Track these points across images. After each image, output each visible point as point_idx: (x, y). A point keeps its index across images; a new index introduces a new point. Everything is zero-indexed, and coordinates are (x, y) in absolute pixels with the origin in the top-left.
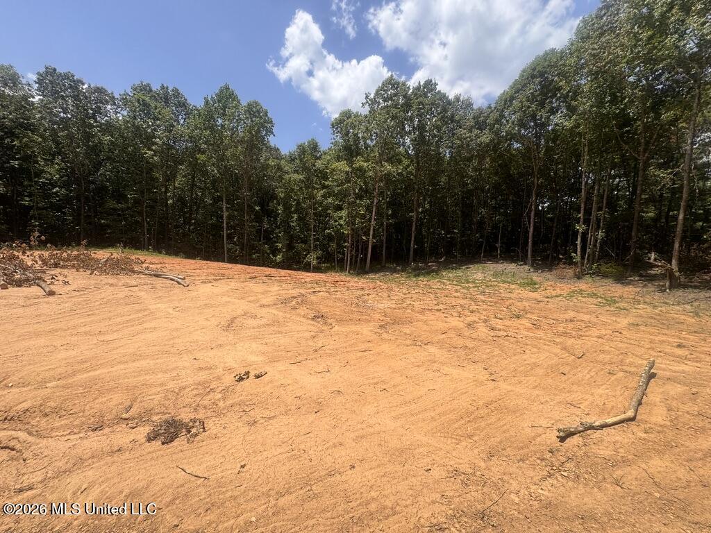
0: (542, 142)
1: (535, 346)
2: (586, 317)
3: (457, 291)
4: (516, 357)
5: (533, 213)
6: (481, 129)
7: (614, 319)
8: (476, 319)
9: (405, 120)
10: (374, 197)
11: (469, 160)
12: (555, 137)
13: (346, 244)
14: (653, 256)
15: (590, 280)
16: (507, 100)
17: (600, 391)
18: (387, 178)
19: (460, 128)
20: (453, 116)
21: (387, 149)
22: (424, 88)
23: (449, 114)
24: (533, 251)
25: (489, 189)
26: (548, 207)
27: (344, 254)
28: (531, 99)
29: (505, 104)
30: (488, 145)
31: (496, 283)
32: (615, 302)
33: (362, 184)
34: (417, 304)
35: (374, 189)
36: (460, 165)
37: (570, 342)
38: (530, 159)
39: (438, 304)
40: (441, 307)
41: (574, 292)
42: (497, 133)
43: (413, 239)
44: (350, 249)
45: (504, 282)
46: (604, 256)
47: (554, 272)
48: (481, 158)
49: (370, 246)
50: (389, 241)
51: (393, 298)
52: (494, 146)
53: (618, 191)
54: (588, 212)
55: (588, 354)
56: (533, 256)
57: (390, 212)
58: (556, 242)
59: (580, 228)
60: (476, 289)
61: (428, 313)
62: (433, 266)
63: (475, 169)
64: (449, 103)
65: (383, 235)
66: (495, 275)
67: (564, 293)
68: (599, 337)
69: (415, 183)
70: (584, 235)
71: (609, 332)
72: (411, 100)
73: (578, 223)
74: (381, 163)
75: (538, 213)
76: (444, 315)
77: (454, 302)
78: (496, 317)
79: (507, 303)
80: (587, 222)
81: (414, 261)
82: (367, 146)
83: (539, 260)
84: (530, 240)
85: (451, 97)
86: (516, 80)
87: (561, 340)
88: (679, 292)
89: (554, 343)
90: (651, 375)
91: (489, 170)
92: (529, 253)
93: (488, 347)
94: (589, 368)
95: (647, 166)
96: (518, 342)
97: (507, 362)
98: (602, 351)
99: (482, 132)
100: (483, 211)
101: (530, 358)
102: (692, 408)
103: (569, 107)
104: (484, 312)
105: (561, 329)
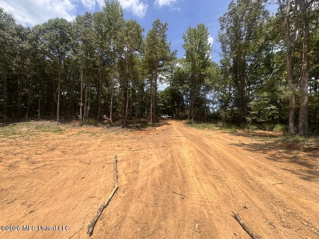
0: (62, 62)
1: (65, 166)
2: (86, 142)
4: (53, 179)
5: (59, 96)
7: (96, 140)
12: (69, 61)
14: (105, 116)
15: (86, 126)
16: (41, 30)
17: (102, 179)
24: (60, 114)
26: (66, 94)
28: (56, 37)
29: (40, 32)
30: (27, 51)
31: (37, 133)
32: (95, 134)
37: (83, 157)
38: (56, 68)
41: (80, 132)
45: (43, 131)
46: (90, 116)
47: (71, 124)
48: (24, 58)
52: (33, 53)
53: (94, 92)
54: (84, 99)
55: (92, 161)
56: (60, 117)
58: (71, 110)
59: (81, 104)
60: (22, 138)
66: (37, 128)
67: (76, 133)
68: (94, 150)
70: (83, 107)
71: (97, 147)
73: (80, 102)
75: (62, 97)
78: (36, 154)
79: (45, 143)
80: (83, 102)
83: (63, 119)
84: (58, 109)
86: (46, 23)
87: (79, 157)
88: (112, 128)
89: (75, 159)
90: (117, 161)
91: (29, 66)
92: (58, 115)
93: (28, 180)
94: (94, 168)
95: (102, 85)
96: (53, 167)
97: (45, 186)
98: (97, 157)
99: (23, 41)
100: (27, 90)
101: (62, 175)
102: (130, 171)
103: (74, 50)
104: (27, 153)
105: (77, 151)
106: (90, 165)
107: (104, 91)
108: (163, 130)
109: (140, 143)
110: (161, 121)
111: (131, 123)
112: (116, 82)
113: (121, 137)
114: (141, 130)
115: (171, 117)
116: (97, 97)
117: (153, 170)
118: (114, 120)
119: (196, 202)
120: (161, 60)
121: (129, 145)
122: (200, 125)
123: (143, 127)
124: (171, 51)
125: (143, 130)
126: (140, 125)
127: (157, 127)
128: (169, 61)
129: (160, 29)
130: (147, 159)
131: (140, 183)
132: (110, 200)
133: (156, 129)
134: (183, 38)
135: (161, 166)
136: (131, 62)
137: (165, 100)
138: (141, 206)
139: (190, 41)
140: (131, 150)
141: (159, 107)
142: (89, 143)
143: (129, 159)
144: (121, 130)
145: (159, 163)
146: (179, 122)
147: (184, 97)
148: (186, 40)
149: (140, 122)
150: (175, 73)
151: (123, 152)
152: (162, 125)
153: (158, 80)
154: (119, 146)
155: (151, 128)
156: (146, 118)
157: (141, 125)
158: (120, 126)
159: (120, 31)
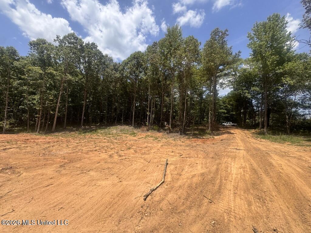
0: (137, 82)
1: (135, 161)
2: (150, 145)
3: (105, 139)
4: (129, 168)
5: (134, 107)
6: (116, 71)
7: (157, 144)
8: (113, 152)
9: (81, 56)
10: (60, 90)
11: (111, 82)
12: (141, 81)
13: (37, 115)
14: (166, 123)
15: (151, 131)
16: (126, 63)
17: (155, 174)
18: (69, 82)
19: (108, 68)
20: (104, 62)
21: (70, 68)
22: (91, 45)
23: (103, 61)
24: (134, 121)
25: (119, 95)
26: (139, 105)
27: (35, 121)
28: (134, 66)
29: (125, 64)
30: (119, 78)
31: (121, 134)
32: (157, 138)
33: (52, 82)
34: (84, 148)
35: (60, 86)
36: (107, 83)
37: (146, 156)
38: (133, 87)
39: (96, 147)
40: (97, 148)
41: (147, 136)
42: (122, 74)
43: (83, 114)
44: (40, 118)
45: (124, 134)
46: (154, 123)
47: (141, 129)
48: (116, 83)
49: (56, 117)
50: (68, 114)
51: (70, 146)
52: (121, 79)
53: (158, 102)
54: (150, 108)
55: (151, 160)
56: (134, 123)
57: (70, 100)
58: (141, 118)
59: (148, 113)
60: (113, 137)
61: (90, 153)
62: (93, 127)
63: (114, 87)
64: (103, 56)
65: (65, 112)
66: (121, 131)
67: (144, 136)
68: (154, 153)
69: (85, 87)
70: (149, 115)
71: (156, 150)
72: (84, 48)
73: (148, 112)
74: (65, 74)
75: (136, 107)
76: (99, 153)
77: (103, 145)
78: (121, 150)
79: (125, 143)
80: (150, 112)
81: (84, 125)
82: (56, 63)
83: (136, 125)
84: (133, 117)
85: (104, 54)
86: (129, 57)
87: (144, 156)
88: (171, 134)
89: (142, 158)
90: (167, 164)
91: (119, 88)
92: (133, 122)
93: (119, 165)
94: (152, 166)
95: (164, 96)
96: (130, 160)
97: (126, 171)
98: (155, 158)
99: (116, 72)
100: (116, 104)
101: (134, 166)
102: (176, 172)
103: (145, 72)
104: (117, 148)
105: (143, 151)
106: (150, 163)
107: (166, 101)
108: (222, 140)
109: (191, 151)
110: (222, 129)
111: (189, 130)
112: (176, 92)
113: (178, 143)
114: (198, 138)
115: (235, 124)
116: (160, 106)
117: (194, 176)
118: (174, 126)
119: (221, 209)
120: (221, 65)
121: (181, 152)
122: (278, 137)
123: (200, 135)
124: (234, 54)
125: (200, 138)
126: (197, 132)
127: (216, 135)
128: (230, 64)
129: (219, 36)
130: (192, 167)
131: (180, 183)
132: (157, 187)
133: (214, 138)
134: (248, 37)
135: (202, 174)
136: (189, 73)
137: (228, 106)
138: (175, 197)
139: (258, 38)
140: (181, 157)
141: (221, 113)
142: (152, 146)
143: (177, 164)
144: (179, 136)
145: (202, 172)
146: (246, 131)
147: (253, 101)
148: (252, 38)
149: (197, 130)
150: (239, 76)
151: (174, 157)
152: (223, 133)
153: (218, 86)
154: (172, 152)
155: (209, 136)
156: (205, 126)
157: (199, 132)
158: (178, 132)
159: (179, 50)
